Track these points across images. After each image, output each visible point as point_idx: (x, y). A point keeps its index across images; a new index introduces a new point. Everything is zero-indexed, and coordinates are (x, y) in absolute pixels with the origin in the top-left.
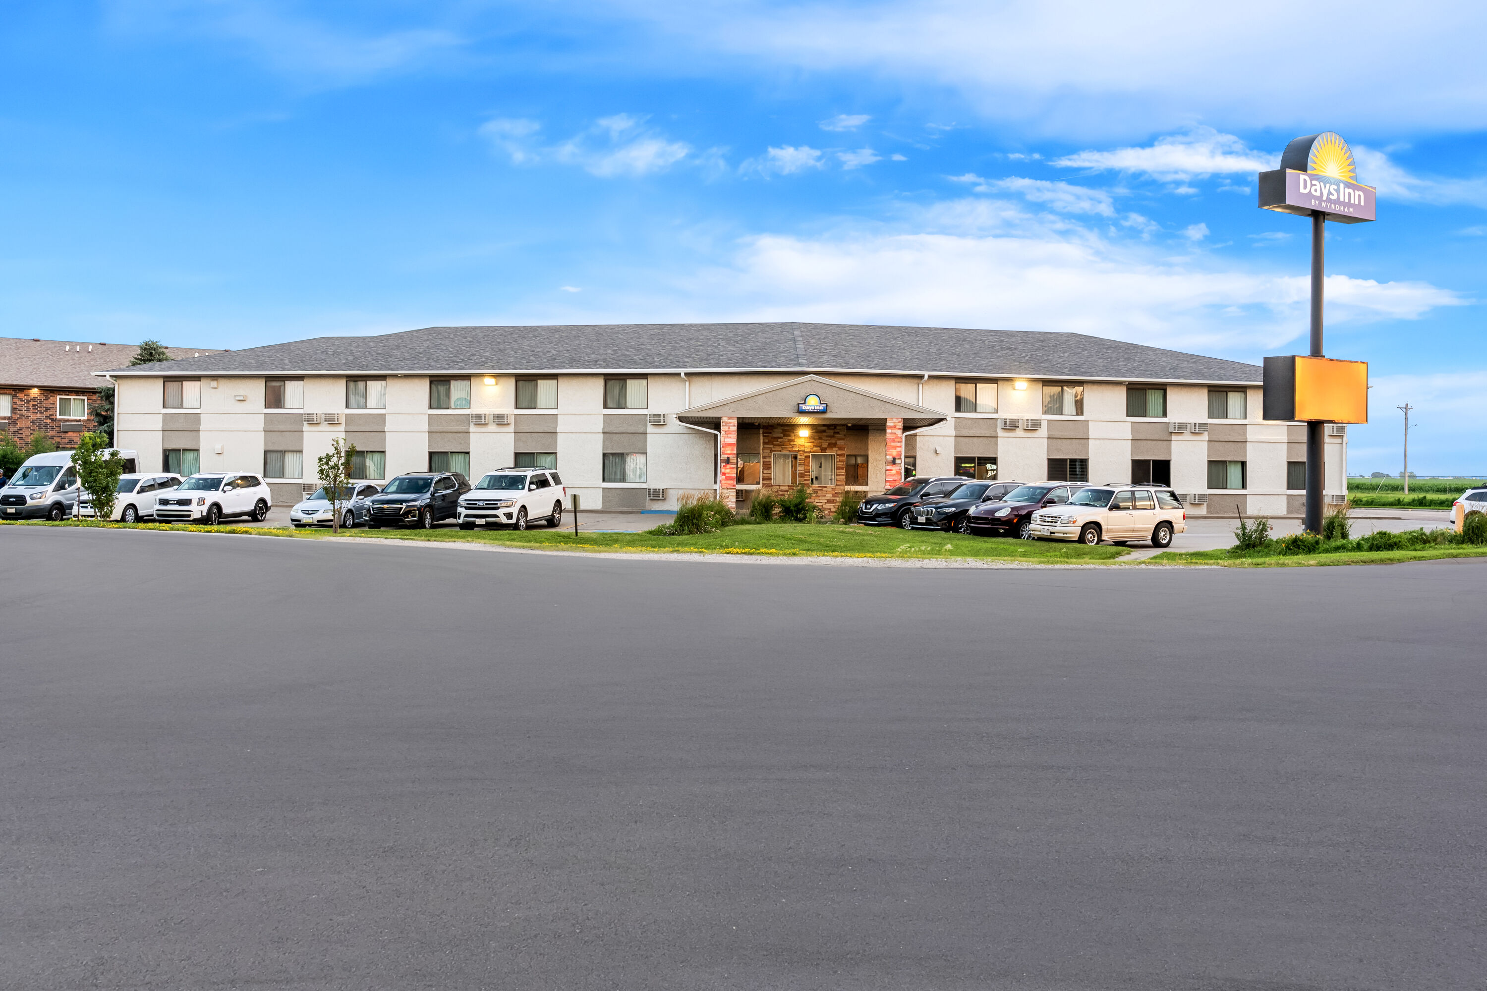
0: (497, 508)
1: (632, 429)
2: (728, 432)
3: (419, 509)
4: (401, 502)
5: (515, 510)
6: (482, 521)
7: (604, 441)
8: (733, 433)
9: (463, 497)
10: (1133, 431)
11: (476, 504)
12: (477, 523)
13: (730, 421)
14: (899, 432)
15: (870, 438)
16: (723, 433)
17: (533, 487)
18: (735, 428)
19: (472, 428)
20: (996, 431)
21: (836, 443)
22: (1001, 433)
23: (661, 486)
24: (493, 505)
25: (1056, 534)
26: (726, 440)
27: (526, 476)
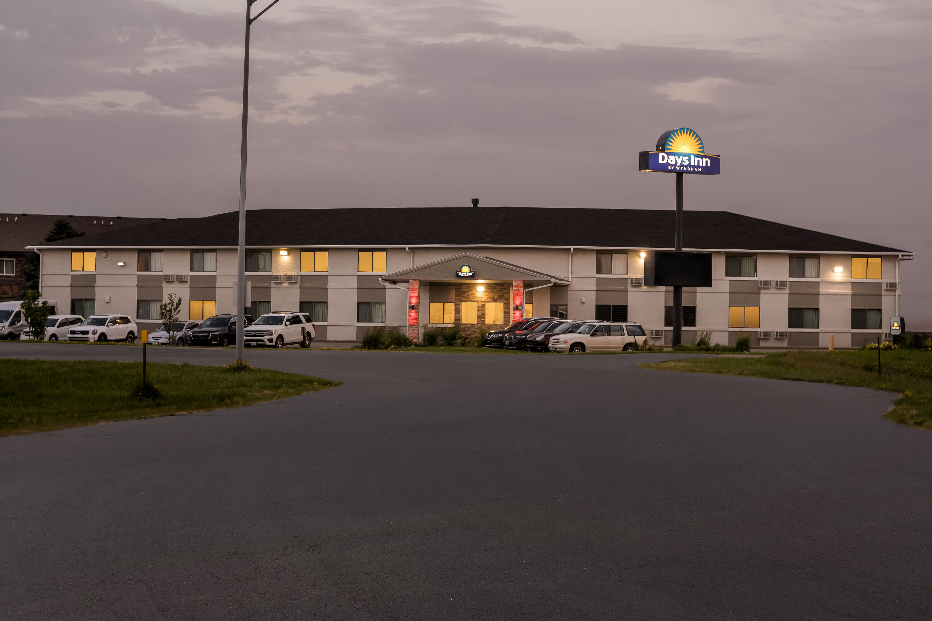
0: (263, 336)
1: (376, 286)
2: (413, 290)
3: (220, 337)
4: (209, 332)
5: (274, 337)
6: (255, 344)
7: (358, 294)
8: (416, 290)
9: (244, 329)
10: (731, 287)
11: (251, 333)
12: (252, 345)
13: (414, 282)
14: (521, 290)
16: (410, 290)
17: (288, 323)
18: (417, 287)
19: (273, 285)
20: (626, 287)
22: (630, 288)
23: (394, 324)
24: (261, 334)
25: (558, 350)
26: (412, 294)
27: (284, 317)
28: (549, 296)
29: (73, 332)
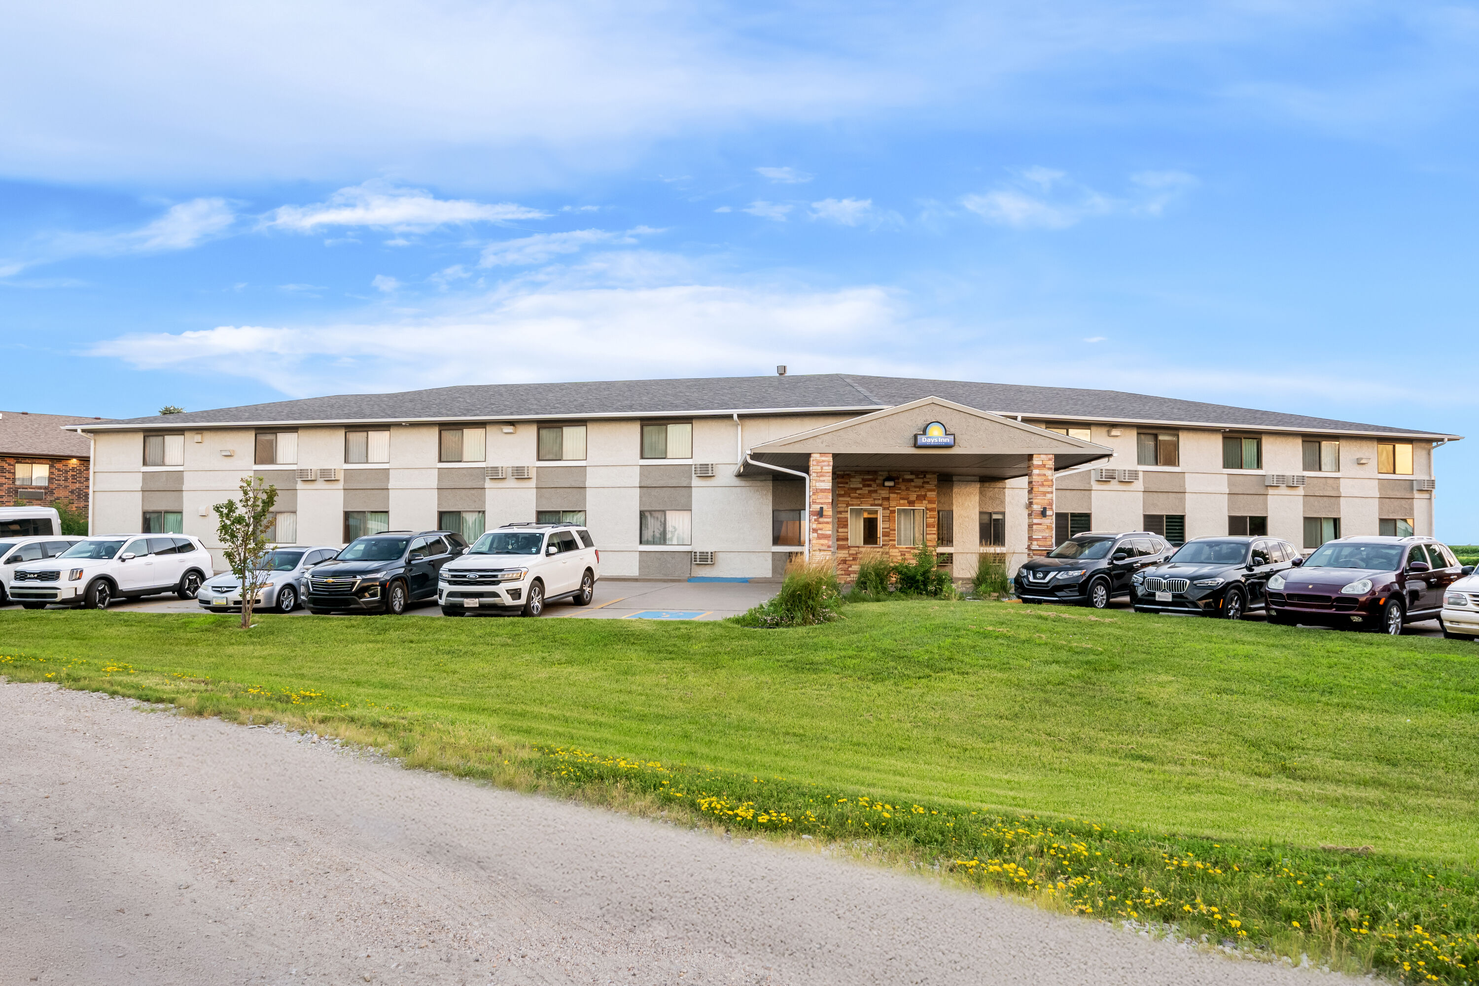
0: (497, 583)
1: (673, 483)
2: (820, 474)
3: (383, 585)
4: (354, 573)
5: (524, 585)
6: (472, 603)
7: (641, 497)
8: (827, 475)
9: (446, 566)
10: (1230, 484)
11: (465, 576)
12: (466, 606)
13: (823, 458)
14: (1050, 473)
15: (955, 490)
16: (813, 475)
17: (553, 549)
18: (829, 469)
19: (488, 484)
20: (1089, 483)
21: (926, 495)
22: (1095, 486)
23: (709, 549)
24: (490, 577)
26: (817, 485)
27: (543, 535)
28: (977, 498)
29: (21, 576)
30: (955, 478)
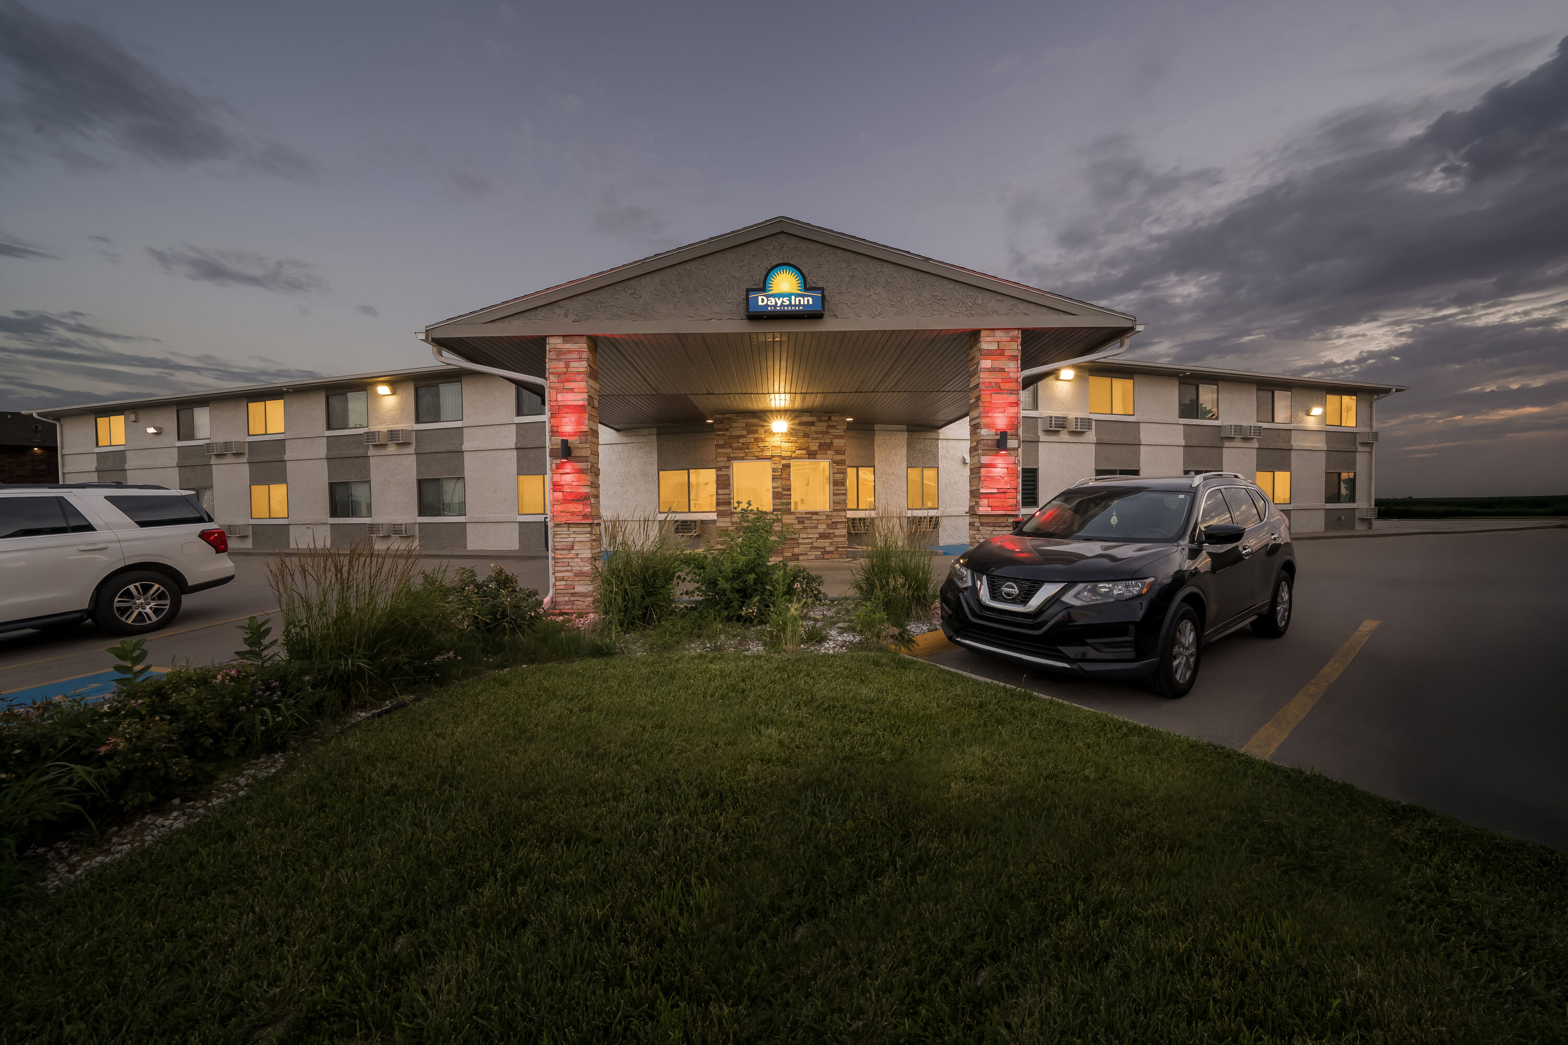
2: (565, 377)
8: (579, 377)
13: (569, 346)
14: (1012, 367)
16: (553, 378)
18: (585, 365)
19: (370, 451)
20: (1036, 434)
21: (832, 443)
26: (560, 397)
30: (877, 427)
